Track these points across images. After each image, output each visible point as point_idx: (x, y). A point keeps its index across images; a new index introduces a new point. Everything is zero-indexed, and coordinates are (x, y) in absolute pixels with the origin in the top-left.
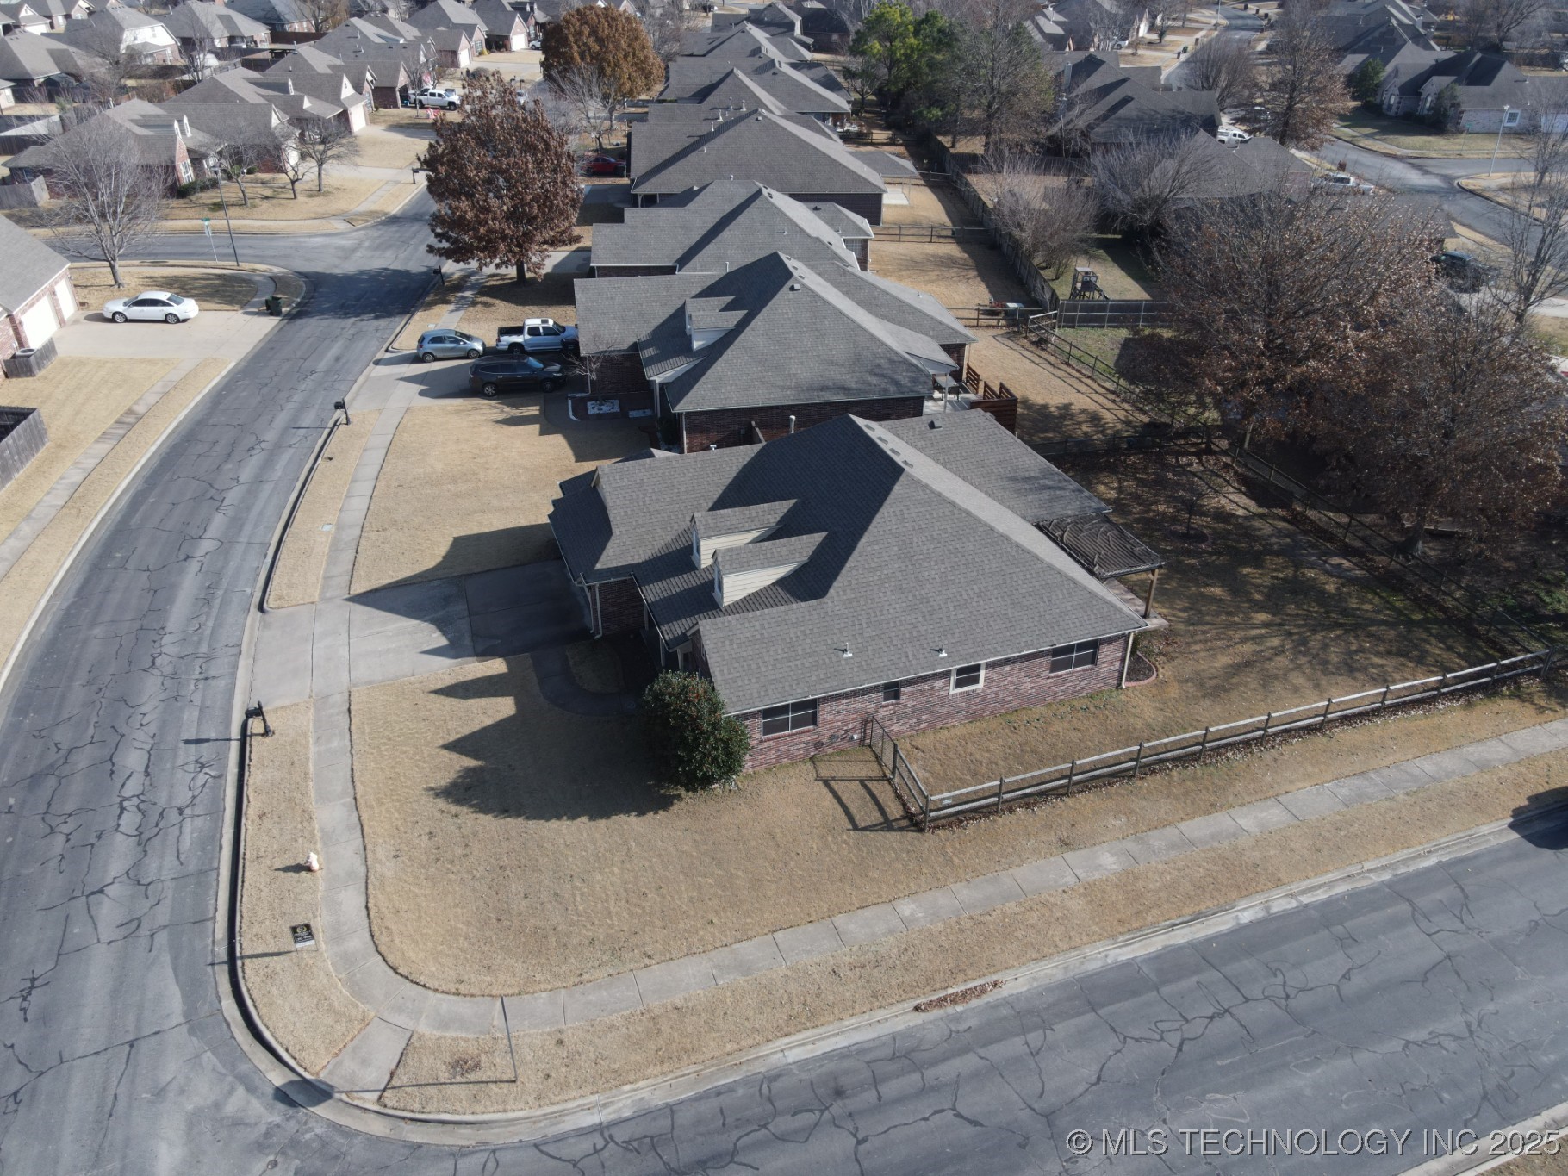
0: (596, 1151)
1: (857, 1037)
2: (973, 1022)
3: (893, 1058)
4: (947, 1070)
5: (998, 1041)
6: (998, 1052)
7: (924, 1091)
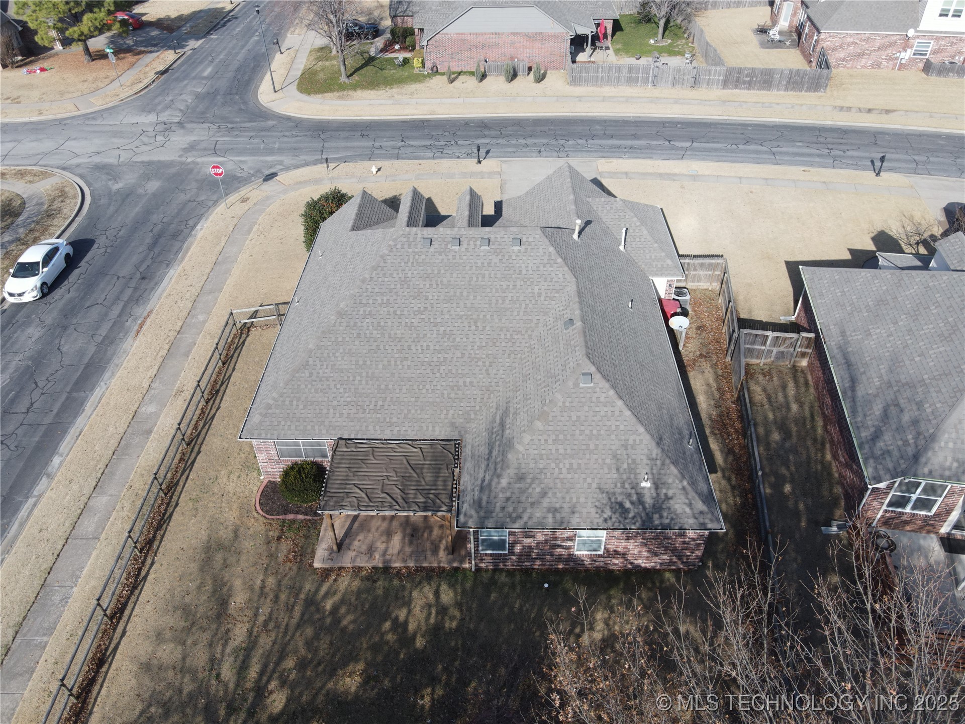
2: (128, 323)
4: (117, 308)
5: (112, 327)
6: (107, 325)
7: (118, 298)
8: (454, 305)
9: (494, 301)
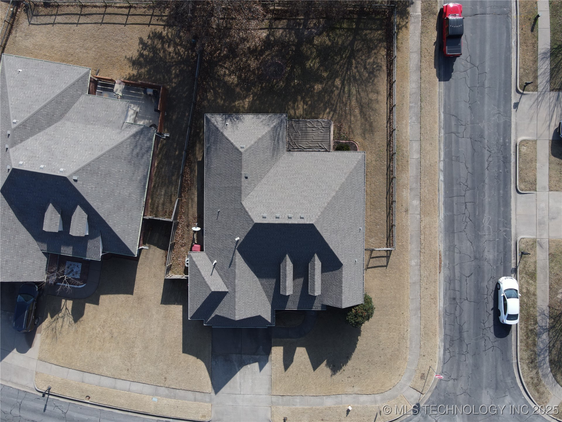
0: (450, 352)
1: (442, 289)
2: (447, 262)
3: (450, 284)
4: (457, 274)
5: (454, 259)
6: (457, 260)
7: (460, 281)
8: (290, 194)
9: (274, 195)
